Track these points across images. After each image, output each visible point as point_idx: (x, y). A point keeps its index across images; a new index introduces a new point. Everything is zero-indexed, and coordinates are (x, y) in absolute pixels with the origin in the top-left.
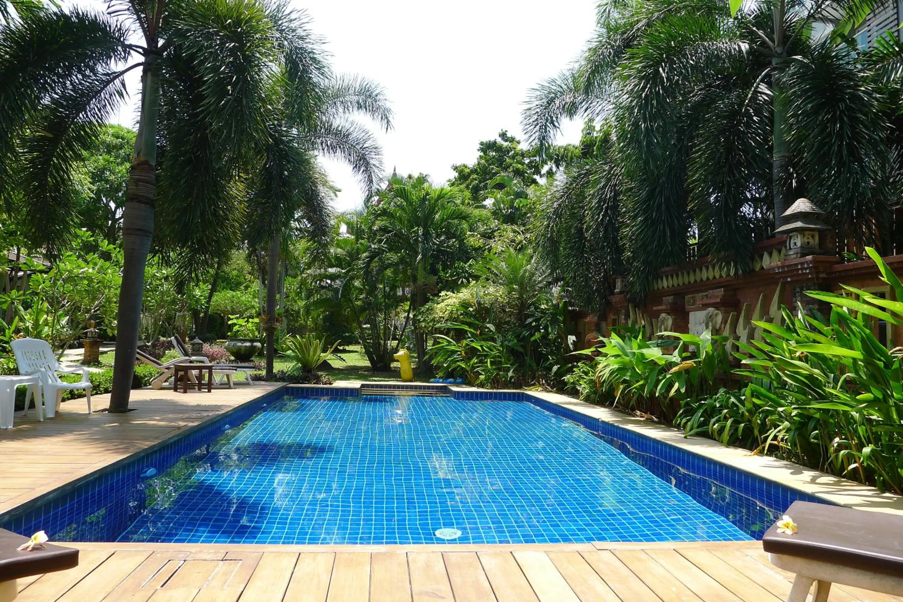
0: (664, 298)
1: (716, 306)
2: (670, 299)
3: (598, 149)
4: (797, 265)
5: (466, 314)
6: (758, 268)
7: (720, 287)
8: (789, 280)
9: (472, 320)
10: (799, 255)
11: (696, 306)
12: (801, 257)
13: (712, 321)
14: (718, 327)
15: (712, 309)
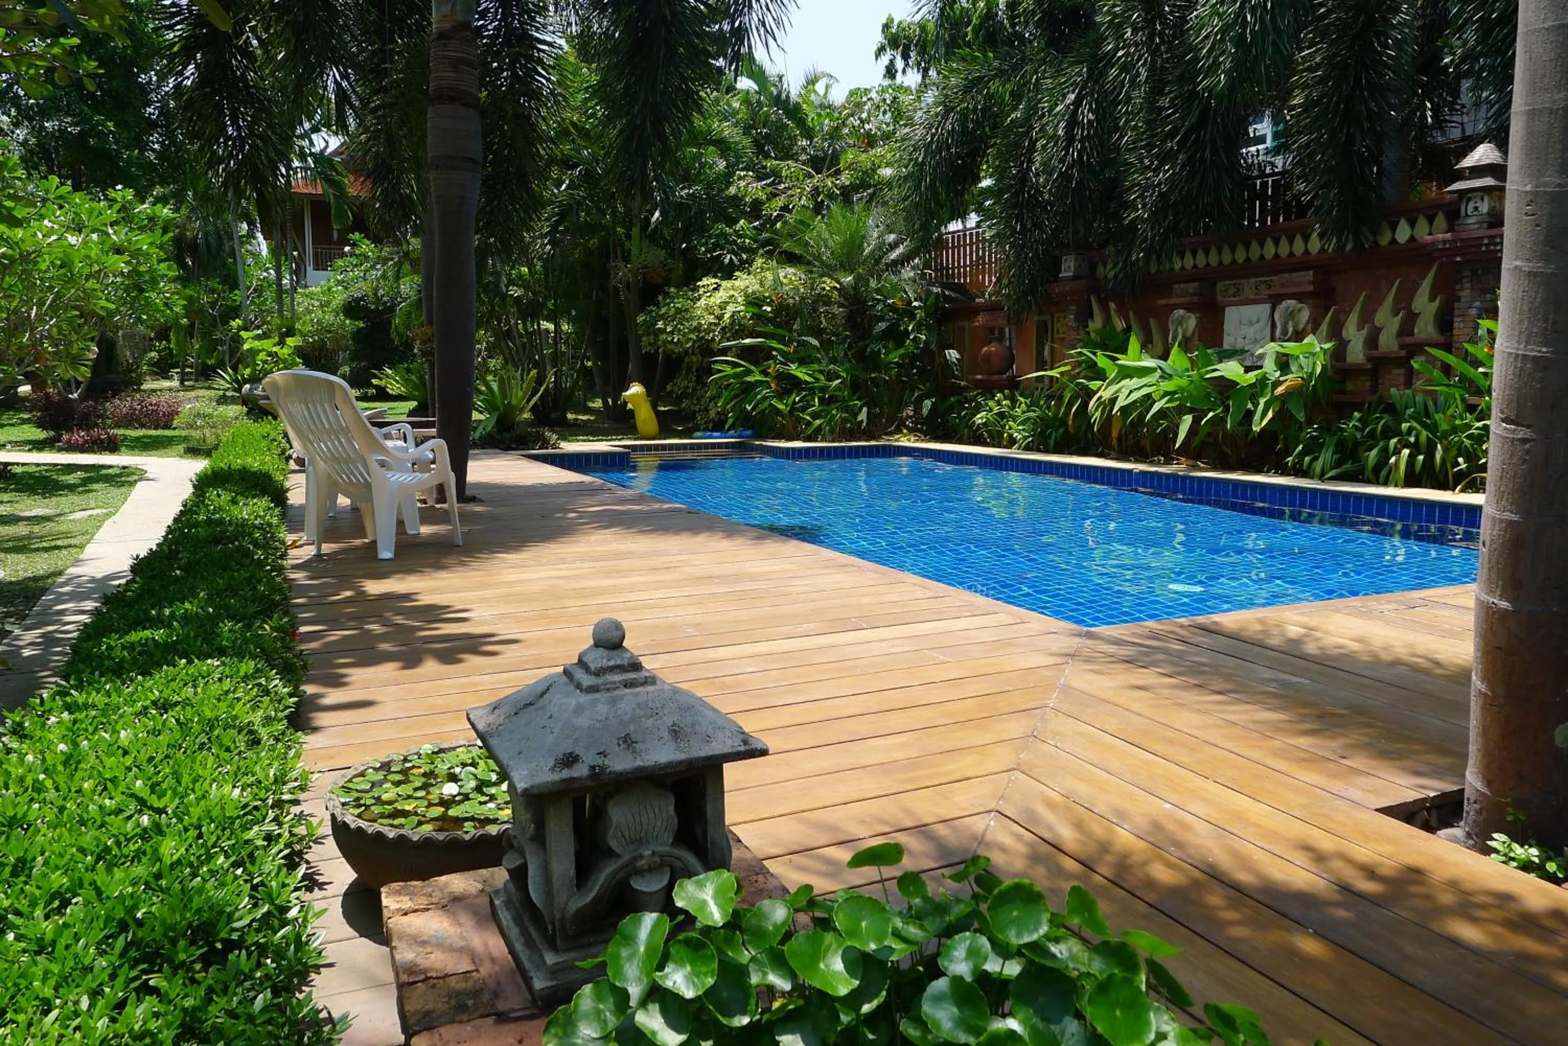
0: (1176, 286)
1: (1300, 297)
2: (1193, 287)
3: (976, 31)
4: (1482, 238)
5: (759, 317)
6: (1384, 241)
7: (1308, 269)
8: (1458, 259)
9: (770, 328)
10: (1485, 225)
11: (1242, 298)
12: (1489, 228)
13: (1293, 319)
14: (1301, 327)
15: (1294, 302)
